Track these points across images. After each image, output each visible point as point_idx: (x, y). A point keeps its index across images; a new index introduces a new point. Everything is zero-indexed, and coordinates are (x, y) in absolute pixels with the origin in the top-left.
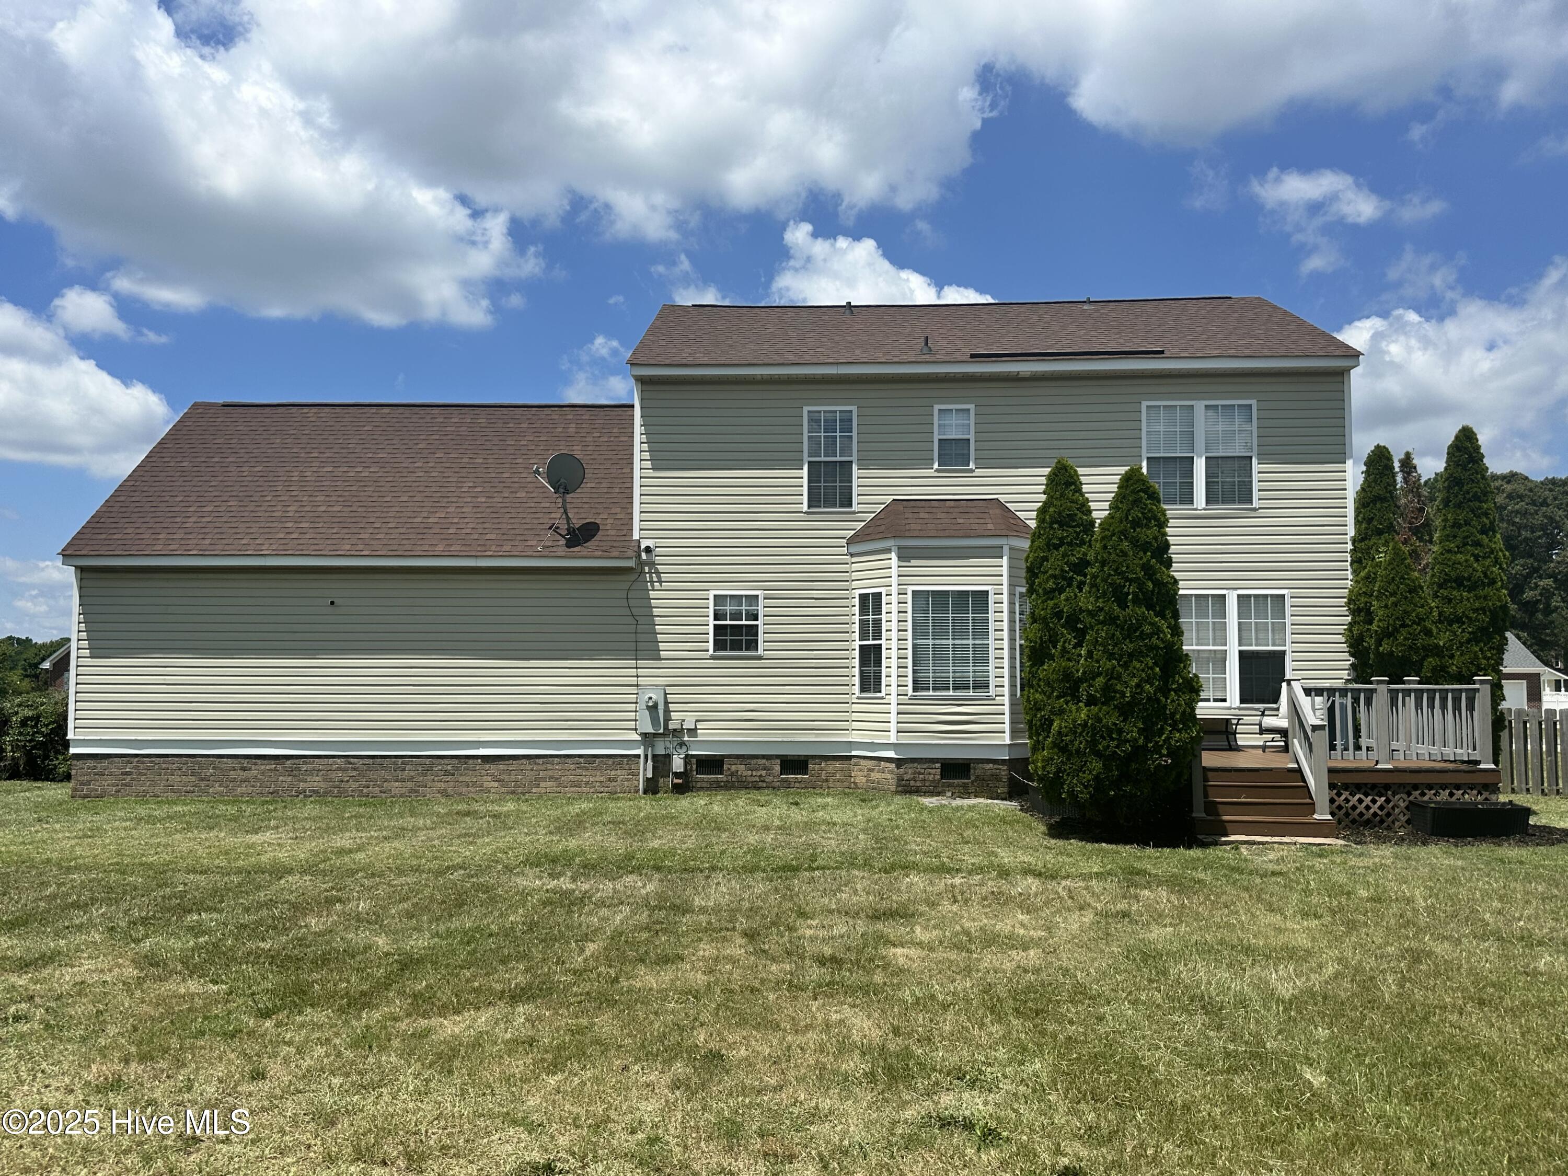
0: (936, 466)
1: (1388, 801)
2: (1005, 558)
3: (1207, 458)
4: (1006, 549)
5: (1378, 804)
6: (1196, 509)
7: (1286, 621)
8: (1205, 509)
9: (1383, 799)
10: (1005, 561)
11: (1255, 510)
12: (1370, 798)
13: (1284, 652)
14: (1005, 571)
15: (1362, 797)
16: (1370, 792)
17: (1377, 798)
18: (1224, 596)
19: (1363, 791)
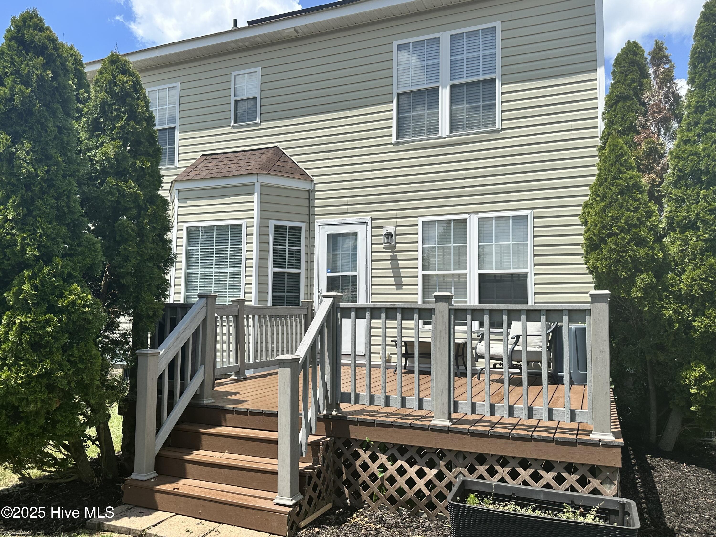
0: (232, 124)
1: (440, 476)
2: (256, 194)
3: (451, 87)
4: (257, 187)
5: (426, 478)
6: (441, 138)
7: (529, 242)
8: (448, 137)
9: (435, 471)
10: (256, 197)
11: (498, 131)
12: (416, 468)
13: (526, 275)
14: (255, 206)
15: (406, 465)
16: (417, 458)
17: (426, 469)
18: (465, 220)
19: (407, 456)
